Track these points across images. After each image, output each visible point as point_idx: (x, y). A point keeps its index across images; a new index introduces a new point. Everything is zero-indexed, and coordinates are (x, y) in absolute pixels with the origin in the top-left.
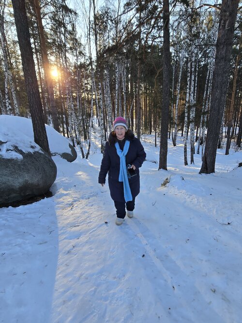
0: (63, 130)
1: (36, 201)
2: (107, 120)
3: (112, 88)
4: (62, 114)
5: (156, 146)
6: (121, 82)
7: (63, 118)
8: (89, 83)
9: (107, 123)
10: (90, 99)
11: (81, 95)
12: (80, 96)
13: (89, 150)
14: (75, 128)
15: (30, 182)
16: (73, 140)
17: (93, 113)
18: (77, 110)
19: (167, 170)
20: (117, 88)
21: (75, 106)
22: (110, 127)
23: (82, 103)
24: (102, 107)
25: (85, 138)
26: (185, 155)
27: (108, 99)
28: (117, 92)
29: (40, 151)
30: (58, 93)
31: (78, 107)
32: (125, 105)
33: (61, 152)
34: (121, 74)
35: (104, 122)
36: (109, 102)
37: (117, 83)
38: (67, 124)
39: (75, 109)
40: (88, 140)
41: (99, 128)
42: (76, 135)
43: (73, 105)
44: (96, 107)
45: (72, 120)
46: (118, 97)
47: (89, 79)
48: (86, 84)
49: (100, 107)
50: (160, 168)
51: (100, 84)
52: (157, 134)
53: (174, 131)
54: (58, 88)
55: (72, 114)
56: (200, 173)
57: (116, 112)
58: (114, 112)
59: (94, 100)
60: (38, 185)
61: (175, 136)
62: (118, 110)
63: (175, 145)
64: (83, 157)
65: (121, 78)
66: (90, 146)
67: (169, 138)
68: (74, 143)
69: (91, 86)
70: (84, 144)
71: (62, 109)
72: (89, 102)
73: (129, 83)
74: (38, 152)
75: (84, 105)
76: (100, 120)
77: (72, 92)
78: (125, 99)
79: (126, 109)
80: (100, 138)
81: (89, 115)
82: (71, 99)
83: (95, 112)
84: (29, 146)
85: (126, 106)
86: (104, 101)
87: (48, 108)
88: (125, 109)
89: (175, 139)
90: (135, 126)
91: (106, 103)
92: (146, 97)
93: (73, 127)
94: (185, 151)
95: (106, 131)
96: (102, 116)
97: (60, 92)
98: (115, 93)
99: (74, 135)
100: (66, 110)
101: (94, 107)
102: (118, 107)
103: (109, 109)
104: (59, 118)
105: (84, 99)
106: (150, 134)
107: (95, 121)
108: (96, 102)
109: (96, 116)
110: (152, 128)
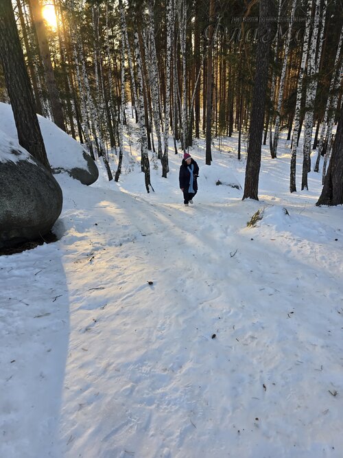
0: (72, 128)
1: (29, 249)
2: (151, 109)
3: (161, 46)
4: (68, 97)
5: (239, 158)
6: (176, 34)
7: (70, 105)
8: (116, 35)
9: (151, 116)
10: (119, 68)
11: (102, 61)
12: (100, 62)
13: (120, 166)
14: (93, 124)
15: (15, 214)
16: (90, 148)
17: (126, 97)
18: (96, 89)
19: (257, 199)
20: (169, 45)
21: (92, 81)
22: (156, 123)
23: (104, 77)
24: (141, 82)
25: (113, 144)
26: (292, 174)
27: (153, 68)
28: (169, 52)
29: (30, 161)
30: (59, 56)
31: (97, 83)
32: (184, 79)
33: (70, 167)
34: (177, 17)
35: (146, 114)
36: (154, 73)
37: (169, 33)
38: (79, 117)
39: (91, 88)
40: (118, 148)
41: (137, 126)
42: (96, 139)
43: (87, 80)
44: (131, 84)
45: (87, 110)
46: (172, 64)
47: (117, 27)
48: (110, 37)
49: (137, 84)
50: (245, 196)
51: (137, 35)
52: (242, 136)
53: (273, 130)
54: (57, 45)
55: (86, 98)
56: (318, 204)
57: (168, 94)
58: (165, 93)
59: (126, 71)
60: (30, 221)
61: (276, 138)
62: (171, 90)
63: (274, 156)
64: (111, 178)
65: (176, 24)
66: (121, 158)
67: (265, 144)
68: (92, 153)
69: (121, 42)
70: (110, 155)
71: (68, 89)
72: (117, 74)
73: (193, 35)
74: (25, 162)
75: (108, 80)
76: (138, 109)
77: (85, 55)
78: (184, 67)
79: (186, 88)
80: (139, 143)
81: (118, 101)
82: (84, 67)
83: (129, 94)
84: (8, 150)
85: (186, 82)
86: (145, 73)
87: (42, 86)
88: (184, 87)
89: (276, 145)
90: (202, 121)
91: (148, 75)
92: (225, 63)
93: (90, 122)
94: (293, 167)
95: (150, 131)
96: (143, 100)
97: (61, 53)
98: (166, 57)
99: (92, 138)
100: (75, 91)
101: (128, 84)
102: (171, 84)
103: (155, 89)
104: (63, 105)
105: (106, 69)
106: (230, 136)
107: (129, 111)
108: (130, 74)
109: (130, 103)
110: (234, 124)
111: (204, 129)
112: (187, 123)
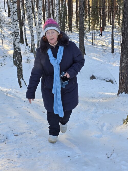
5: (113, 52)
35: (19, 9)
80: (12, 38)
90: (75, 15)
95: (22, 24)
110: (107, 19)
111: (76, 23)
112: (60, 18)
